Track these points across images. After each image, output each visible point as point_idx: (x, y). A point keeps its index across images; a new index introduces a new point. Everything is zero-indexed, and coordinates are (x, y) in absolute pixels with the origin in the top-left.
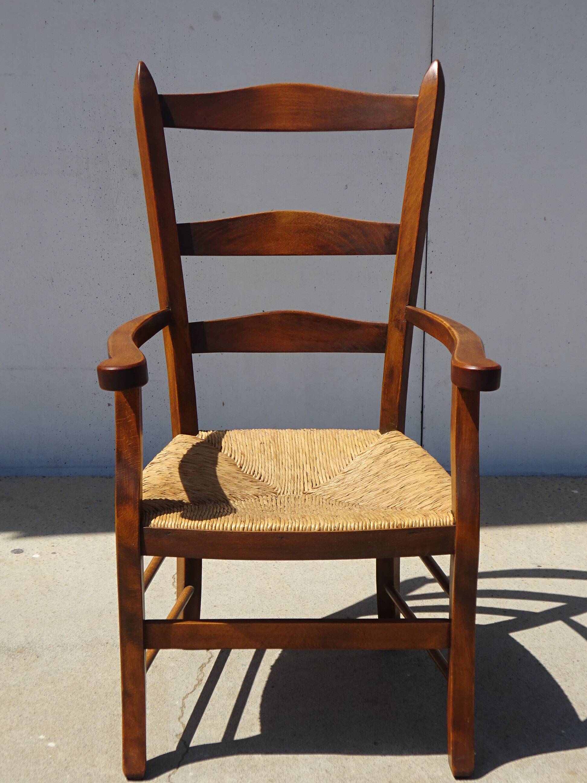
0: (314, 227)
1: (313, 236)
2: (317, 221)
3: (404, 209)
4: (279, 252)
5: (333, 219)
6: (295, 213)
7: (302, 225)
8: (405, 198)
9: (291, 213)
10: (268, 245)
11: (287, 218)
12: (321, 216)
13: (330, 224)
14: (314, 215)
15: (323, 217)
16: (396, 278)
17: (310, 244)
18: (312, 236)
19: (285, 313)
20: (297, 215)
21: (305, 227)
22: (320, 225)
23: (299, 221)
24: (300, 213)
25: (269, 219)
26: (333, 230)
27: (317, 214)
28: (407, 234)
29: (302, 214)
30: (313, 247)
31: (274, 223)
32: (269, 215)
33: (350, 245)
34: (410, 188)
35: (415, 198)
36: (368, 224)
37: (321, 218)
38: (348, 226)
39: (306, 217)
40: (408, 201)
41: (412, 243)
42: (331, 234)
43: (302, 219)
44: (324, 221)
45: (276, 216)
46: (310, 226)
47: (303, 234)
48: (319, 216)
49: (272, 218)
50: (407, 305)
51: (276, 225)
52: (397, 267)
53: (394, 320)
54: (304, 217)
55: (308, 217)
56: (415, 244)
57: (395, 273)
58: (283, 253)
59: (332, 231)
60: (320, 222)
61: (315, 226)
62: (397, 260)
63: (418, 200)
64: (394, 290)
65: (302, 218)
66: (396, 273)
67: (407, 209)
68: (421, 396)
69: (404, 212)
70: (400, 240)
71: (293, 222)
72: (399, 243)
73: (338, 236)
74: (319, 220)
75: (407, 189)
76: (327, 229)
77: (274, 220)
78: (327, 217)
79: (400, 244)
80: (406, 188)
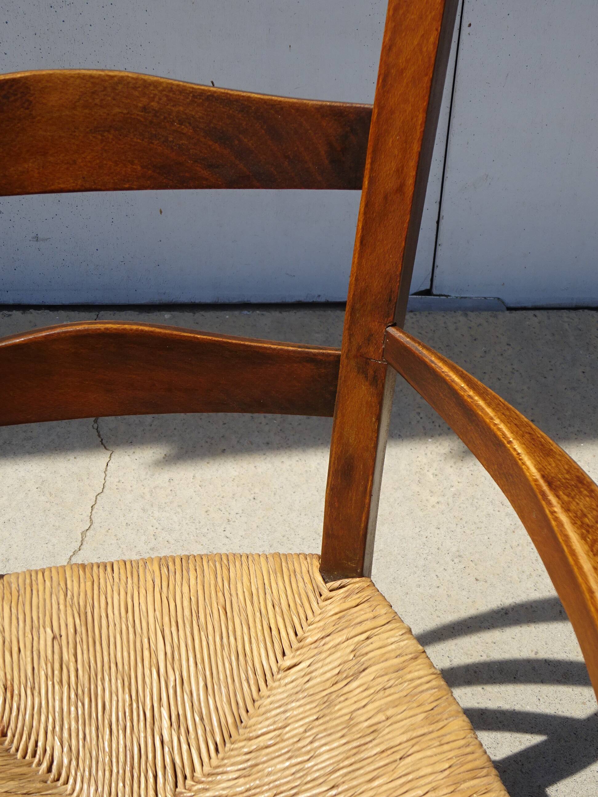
0: (138, 115)
1: (139, 141)
2: (145, 100)
3: (383, 72)
4: (53, 184)
5: (189, 94)
6: (83, 77)
7: (105, 110)
8: (387, 39)
9: (72, 79)
10: (20, 169)
11: (61, 92)
12: (156, 84)
13: (181, 109)
14: (134, 82)
15: (161, 88)
16: (361, 257)
17: (132, 163)
18: (135, 140)
19: (85, 333)
20: (89, 85)
21: (114, 115)
22: (153, 109)
23: (97, 101)
24: (98, 78)
25: (12, 98)
26: (190, 123)
27: (145, 81)
28: (390, 144)
29: (103, 80)
30: (139, 168)
31: (27, 109)
32: (12, 86)
33: (237, 162)
34: (401, 12)
35: (416, 43)
36: (282, 108)
37: (156, 92)
38: (231, 112)
39: (114, 89)
40: (394, 50)
41: (405, 168)
42: (184, 134)
43: (105, 95)
44: (165, 99)
45: (32, 88)
46: (128, 113)
47: (111, 137)
48: (150, 84)
49: (19, 95)
50: (390, 326)
51: (34, 113)
52: (363, 228)
53: (356, 357)
54: (109, 90)
55: (120, 87)
56: (414, 173)
57: (358, 244)
58: (62, 186)
59: (188, 125)
60: (153, 101)
61: (140, 113)
62: (362, 209)
63: (424, 49)
64: (356, 285)
65: (104, 93)
66: (361, 242)
67: (393, 71)
68: (439, 200)
69: (384, 81)
70: (372, 158)
71: (81, 102)
72: (368, 166)
73: (203, 140)
74: (152, 96)
75: (393, 14)
76: (174, 121)
77: (28, 100)
78: (172, 88)
79: (372, 169)
80: (389, 10)
